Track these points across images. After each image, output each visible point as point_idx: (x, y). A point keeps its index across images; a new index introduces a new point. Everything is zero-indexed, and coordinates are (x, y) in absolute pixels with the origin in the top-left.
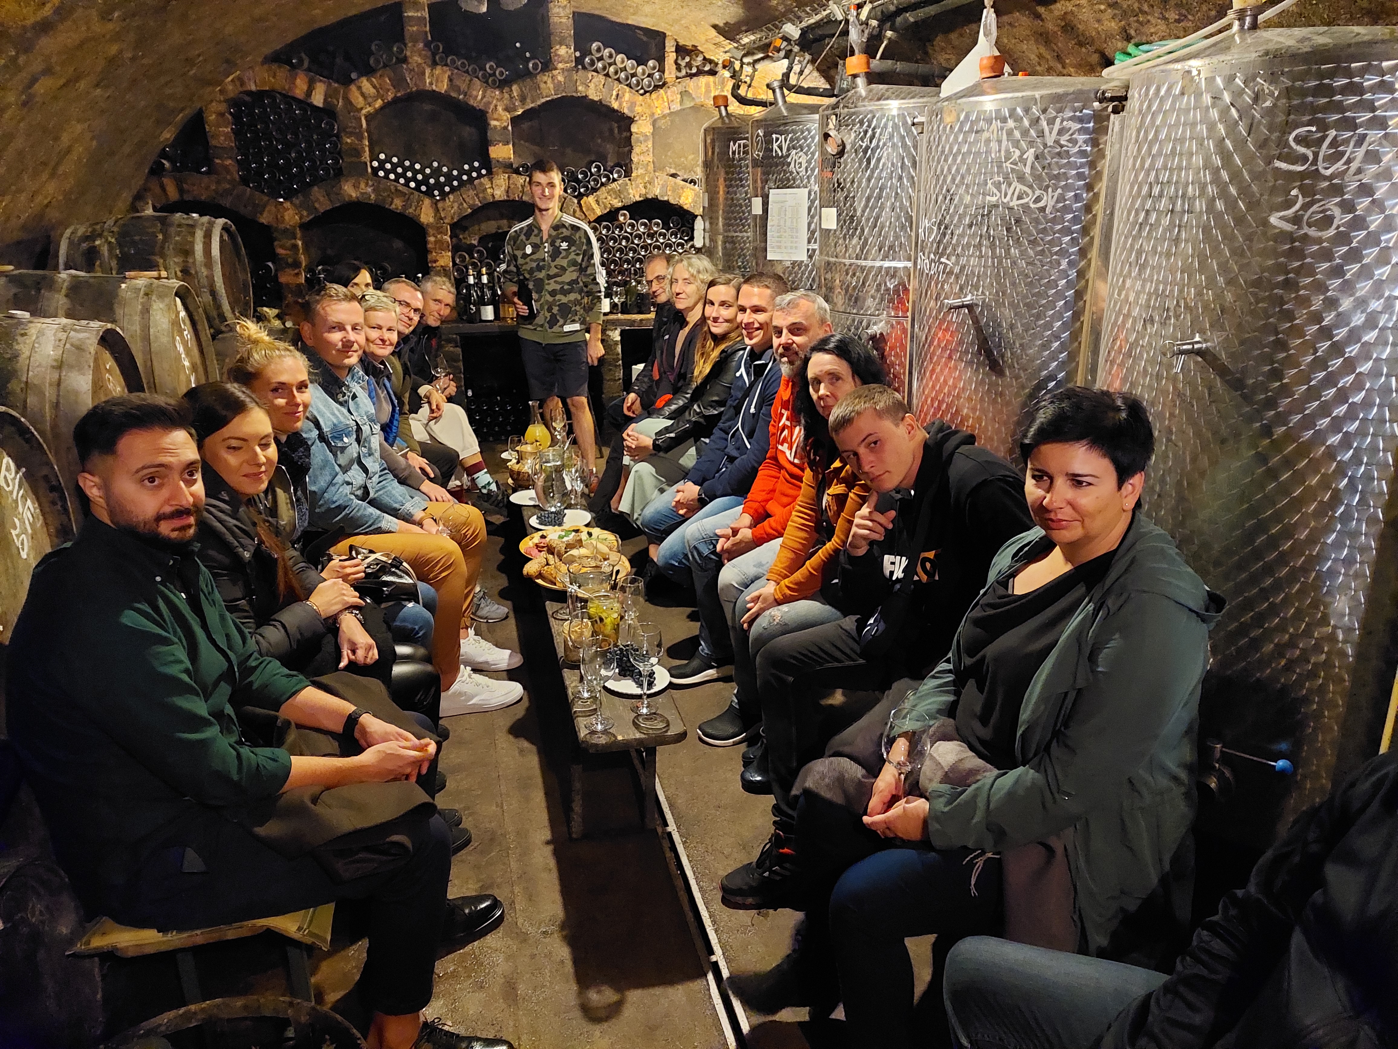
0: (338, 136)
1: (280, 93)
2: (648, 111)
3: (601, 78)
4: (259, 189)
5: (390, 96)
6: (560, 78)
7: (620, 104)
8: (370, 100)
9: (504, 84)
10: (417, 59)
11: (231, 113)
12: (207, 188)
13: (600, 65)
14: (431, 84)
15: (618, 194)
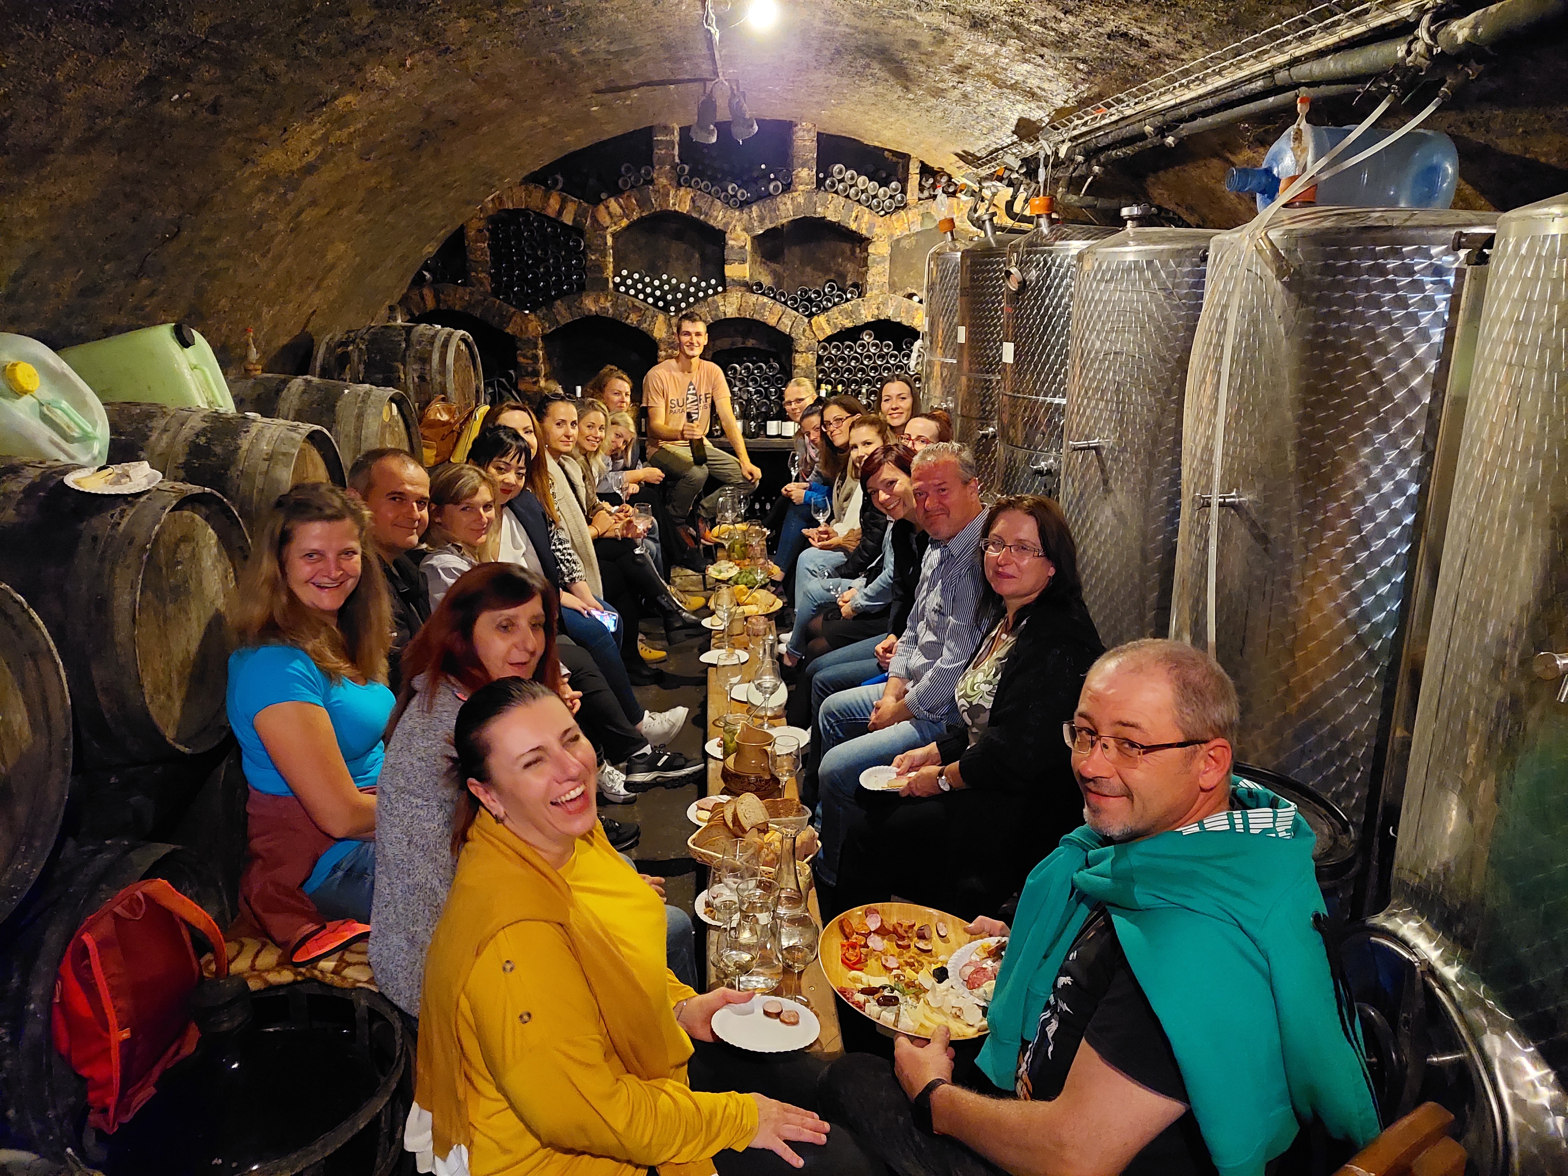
0: (584, 252)
1: (535, 212)
2: (887, 233)
3: (842, 200)
4: (507, 300)
5: (635, 216)
6: (801, 200)
7: (859, 225)
8: (616, 219)
9: (744, 205)
10: (664, 181)
11: (488, 230)
12: (462, 298)
13: (841, 187)
14: (674, 204)
15: (849, 315)
